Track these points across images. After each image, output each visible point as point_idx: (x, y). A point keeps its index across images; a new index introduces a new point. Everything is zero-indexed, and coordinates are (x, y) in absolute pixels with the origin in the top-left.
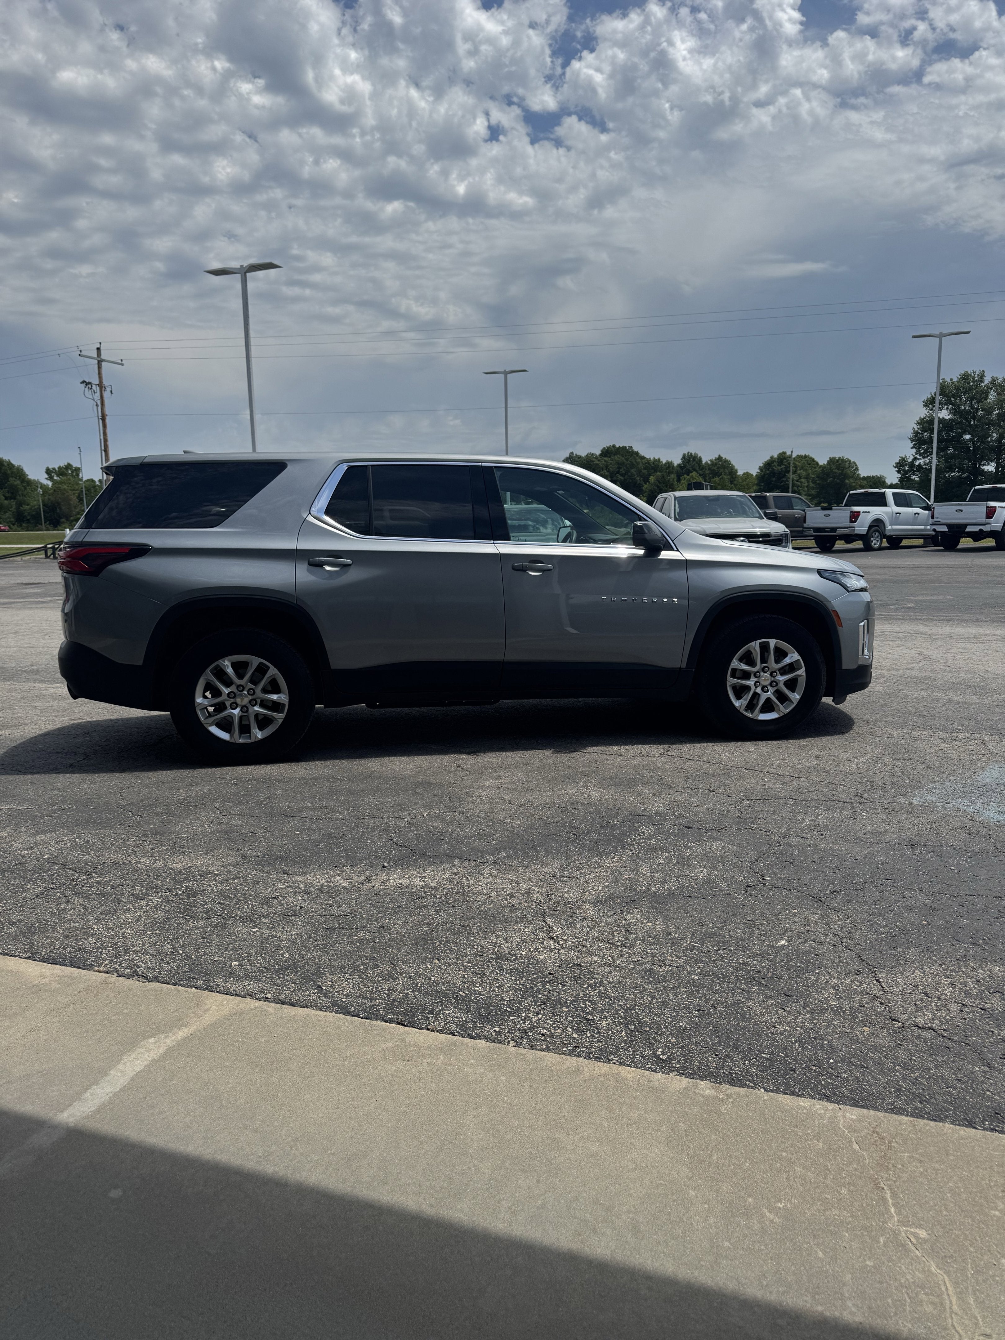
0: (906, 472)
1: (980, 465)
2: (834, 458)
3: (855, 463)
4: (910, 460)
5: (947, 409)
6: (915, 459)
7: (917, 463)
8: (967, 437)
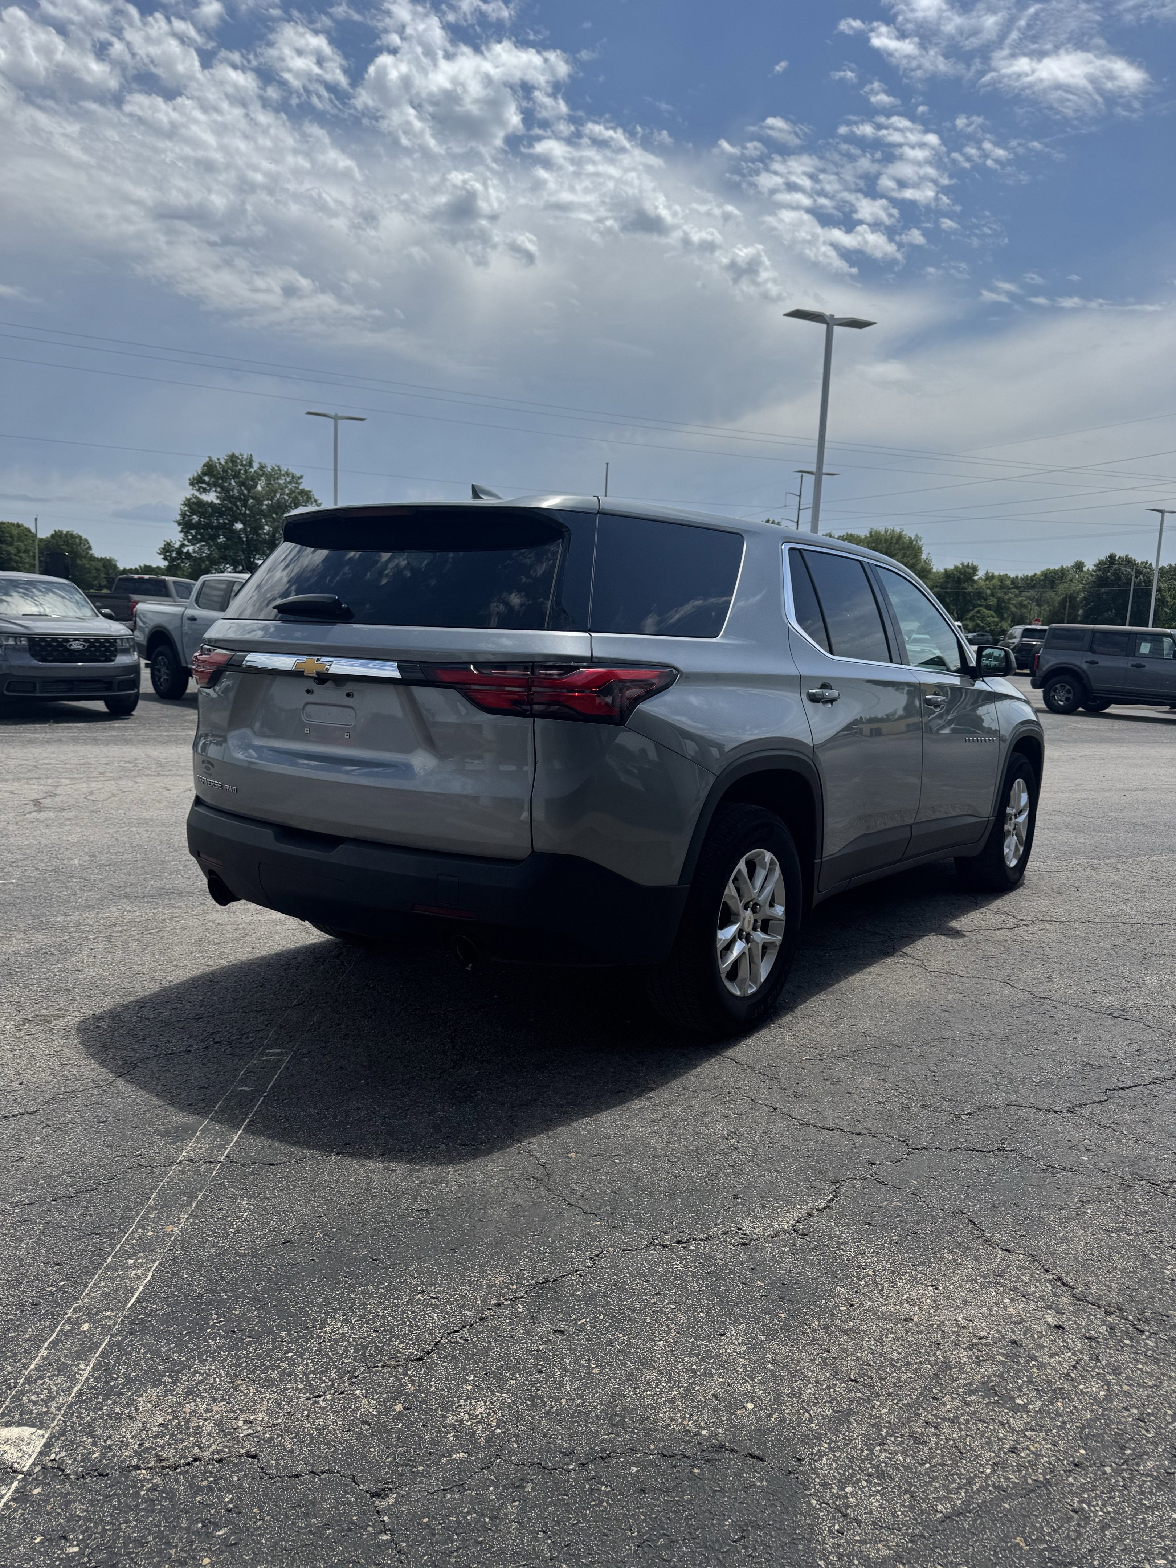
0: (174, 559)
1: (254, 558)
2: (61, 532)
3: (86, 540)
4: (177, 546)
5: (216, 491)
6: (183, 545)
7: (185, 550)
8: (239, 526)
